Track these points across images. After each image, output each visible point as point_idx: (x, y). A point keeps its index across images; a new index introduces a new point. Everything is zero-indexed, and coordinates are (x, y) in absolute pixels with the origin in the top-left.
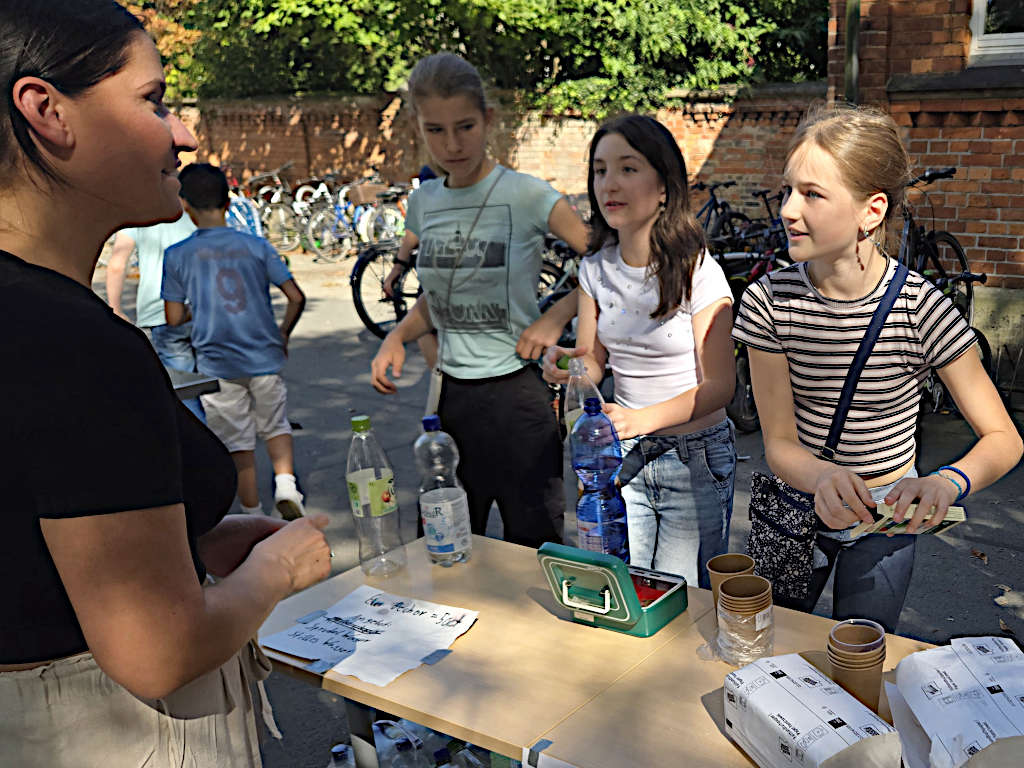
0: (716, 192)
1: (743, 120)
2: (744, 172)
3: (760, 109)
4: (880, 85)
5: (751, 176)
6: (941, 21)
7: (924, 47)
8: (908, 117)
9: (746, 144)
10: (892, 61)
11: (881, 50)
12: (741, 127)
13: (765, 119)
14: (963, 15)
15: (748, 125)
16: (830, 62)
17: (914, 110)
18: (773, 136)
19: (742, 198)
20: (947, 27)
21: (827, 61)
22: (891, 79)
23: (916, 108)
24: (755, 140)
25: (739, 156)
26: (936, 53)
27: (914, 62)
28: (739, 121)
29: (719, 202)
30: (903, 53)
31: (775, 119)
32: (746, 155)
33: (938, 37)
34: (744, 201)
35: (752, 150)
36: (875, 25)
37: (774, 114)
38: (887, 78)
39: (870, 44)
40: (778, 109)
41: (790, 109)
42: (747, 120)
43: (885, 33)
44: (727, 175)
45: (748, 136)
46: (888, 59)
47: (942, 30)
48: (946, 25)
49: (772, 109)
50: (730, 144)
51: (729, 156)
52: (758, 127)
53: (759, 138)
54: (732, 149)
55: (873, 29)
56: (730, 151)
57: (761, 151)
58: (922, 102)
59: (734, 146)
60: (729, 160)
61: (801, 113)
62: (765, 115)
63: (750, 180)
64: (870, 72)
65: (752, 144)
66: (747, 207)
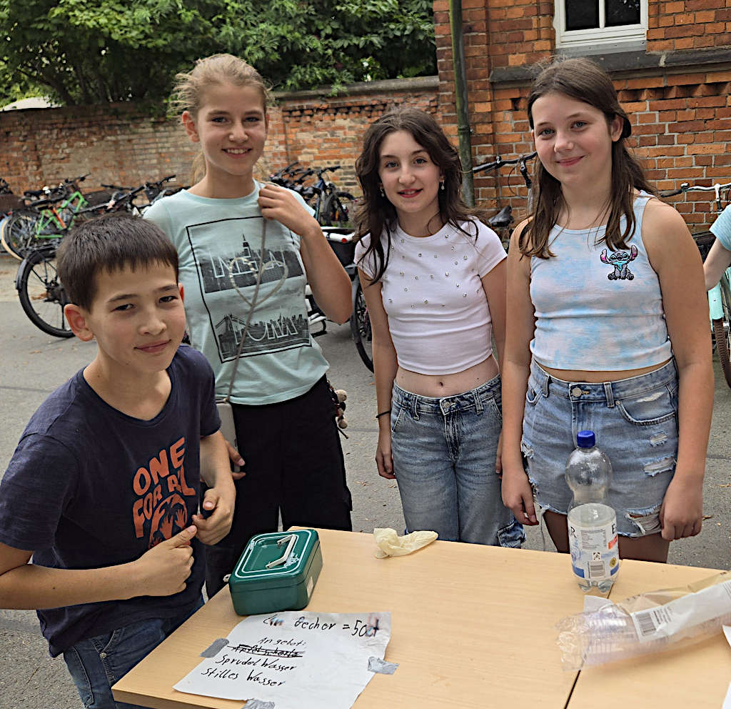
0: (324, 176)
1: (335, 114)
2: (340, 157)
3: (349, 105)
4: (484, 77)
5: (347, 161)
6: (530, 22)
7: (517, 45)
8: (510, 101)
9: (340, 133)
10: (492, 57)
11: (482, 49)
12: (334, 120)
13: (354, 112)
14: (548, 16)
15: (339, 118)
16: (439, 61)
17: (515, 97)
18: (362, 126)
19: (341, 179)
20: (536, 27)
21: (436, 60)
22: (492, 72)
23: (516, 95)
24: (347, 130)
25: (335, 144)
26: (528, 48)
27: (511, 57)
28: (332, 115)
29: (327, 184)
30: (500, 50)
31: (363, 112)
32: (342, 143)
33: (529, 35)
34: (343, 182)
35: (345, 139)
36: (476, 28)
37: (362, 107)
38: (489, 72)
39: (472, 45)
40: (364, 104)
41: (374, 103)
42: (339, 114)
43: (484, 34)
44: (325, 161)
45: (342, 128)
46: (489, 56)
47: (531, 29)
48: (535, 26)
49: (359, 104)
50: (326, 135)
51: (326, 145)
52: (348, 120)
53: (351, 128)
54: (328, 139)
55: (474, 32)
56: (326, 141)
57: (353, 139)
58: (520, 89)
59: (329, 136)
60: (326, 148)
61: (385, 105)
62: (354, 109)
63: (347, 165)
64: (474, 67)
65: (345, 134)
66: (346, 187)
